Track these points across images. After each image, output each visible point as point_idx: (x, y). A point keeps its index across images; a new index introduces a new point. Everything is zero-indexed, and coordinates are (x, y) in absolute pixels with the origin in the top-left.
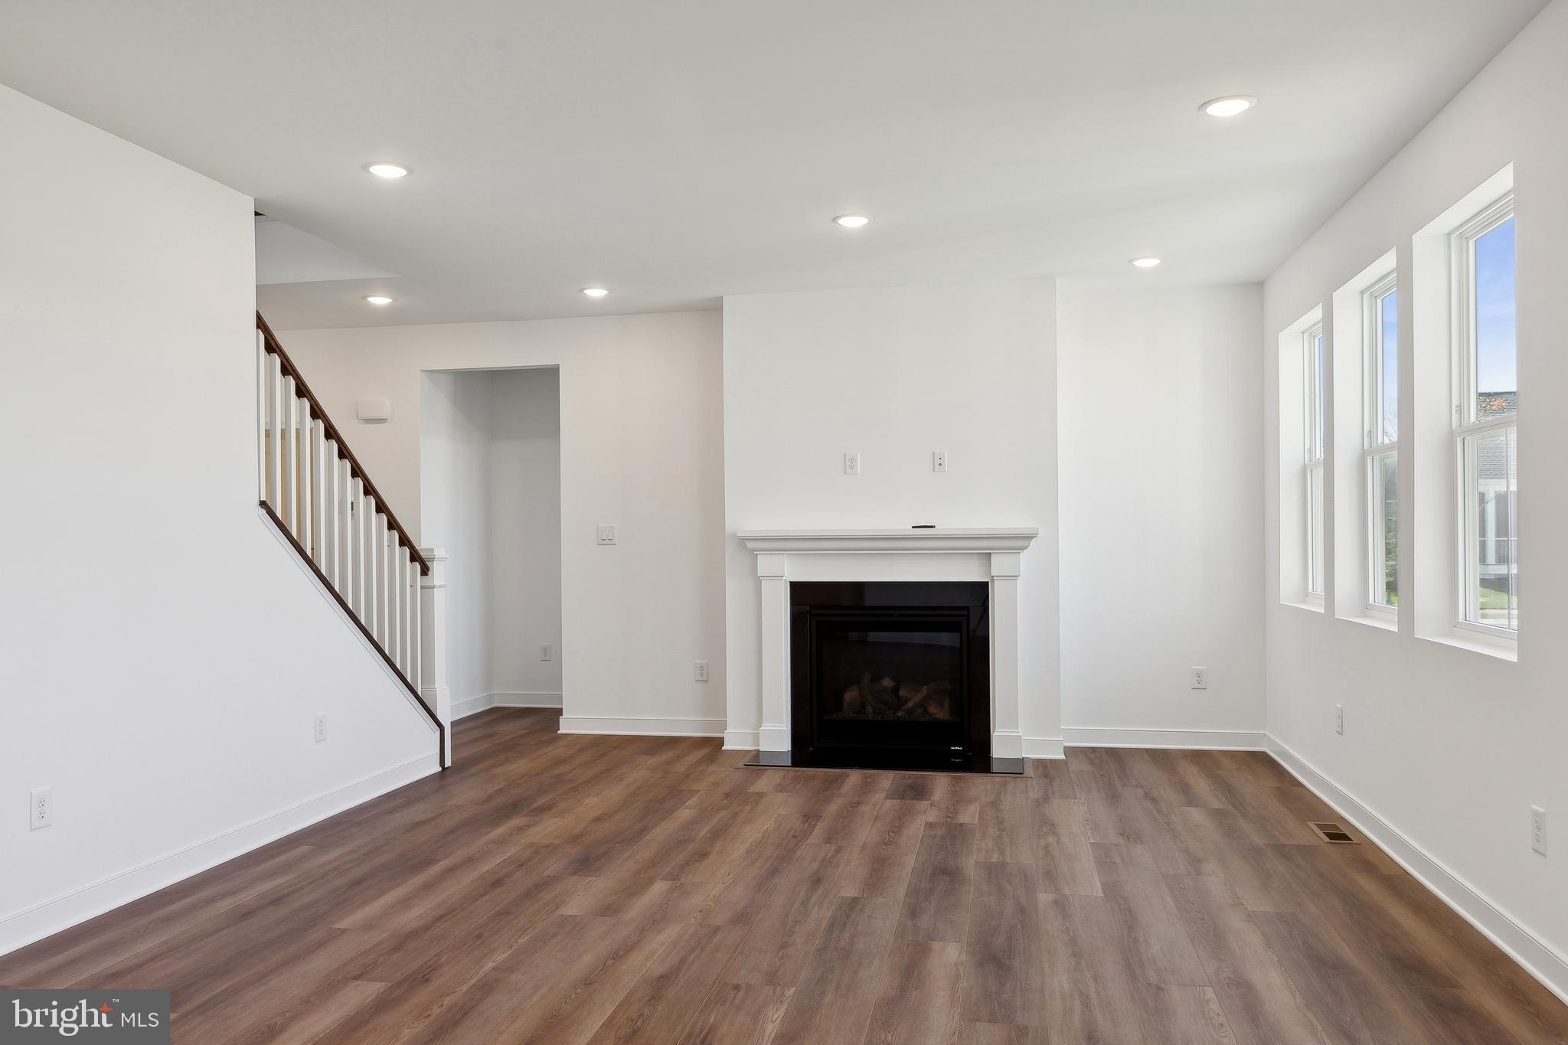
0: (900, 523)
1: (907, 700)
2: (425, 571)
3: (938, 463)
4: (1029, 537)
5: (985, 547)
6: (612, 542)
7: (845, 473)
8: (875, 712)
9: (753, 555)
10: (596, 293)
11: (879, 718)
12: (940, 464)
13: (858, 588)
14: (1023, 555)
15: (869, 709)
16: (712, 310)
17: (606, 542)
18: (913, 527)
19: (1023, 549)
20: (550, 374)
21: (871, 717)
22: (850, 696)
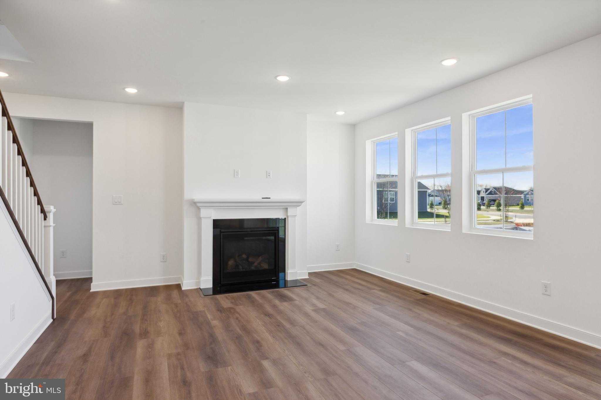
0: (257, 197)
1: (254, 263)
2: (45, 218)
3: (268, 175)
4: (302, 202)
5: (285, 206)
6: (120, 203)
7: (234, 177)
8: (243, 268)
9: (199, 208)
10: (131, 91)
11: (244, 270)
12: (269, 176)
13: (241, 222)
14: (298, 208)
15: (241, 267)
16: (179, 108)
17: (118, 203)
18: (262, 198)
19: (298, 206)
20: (89, 126)
21: (241, 270)
22: (231, 263)
